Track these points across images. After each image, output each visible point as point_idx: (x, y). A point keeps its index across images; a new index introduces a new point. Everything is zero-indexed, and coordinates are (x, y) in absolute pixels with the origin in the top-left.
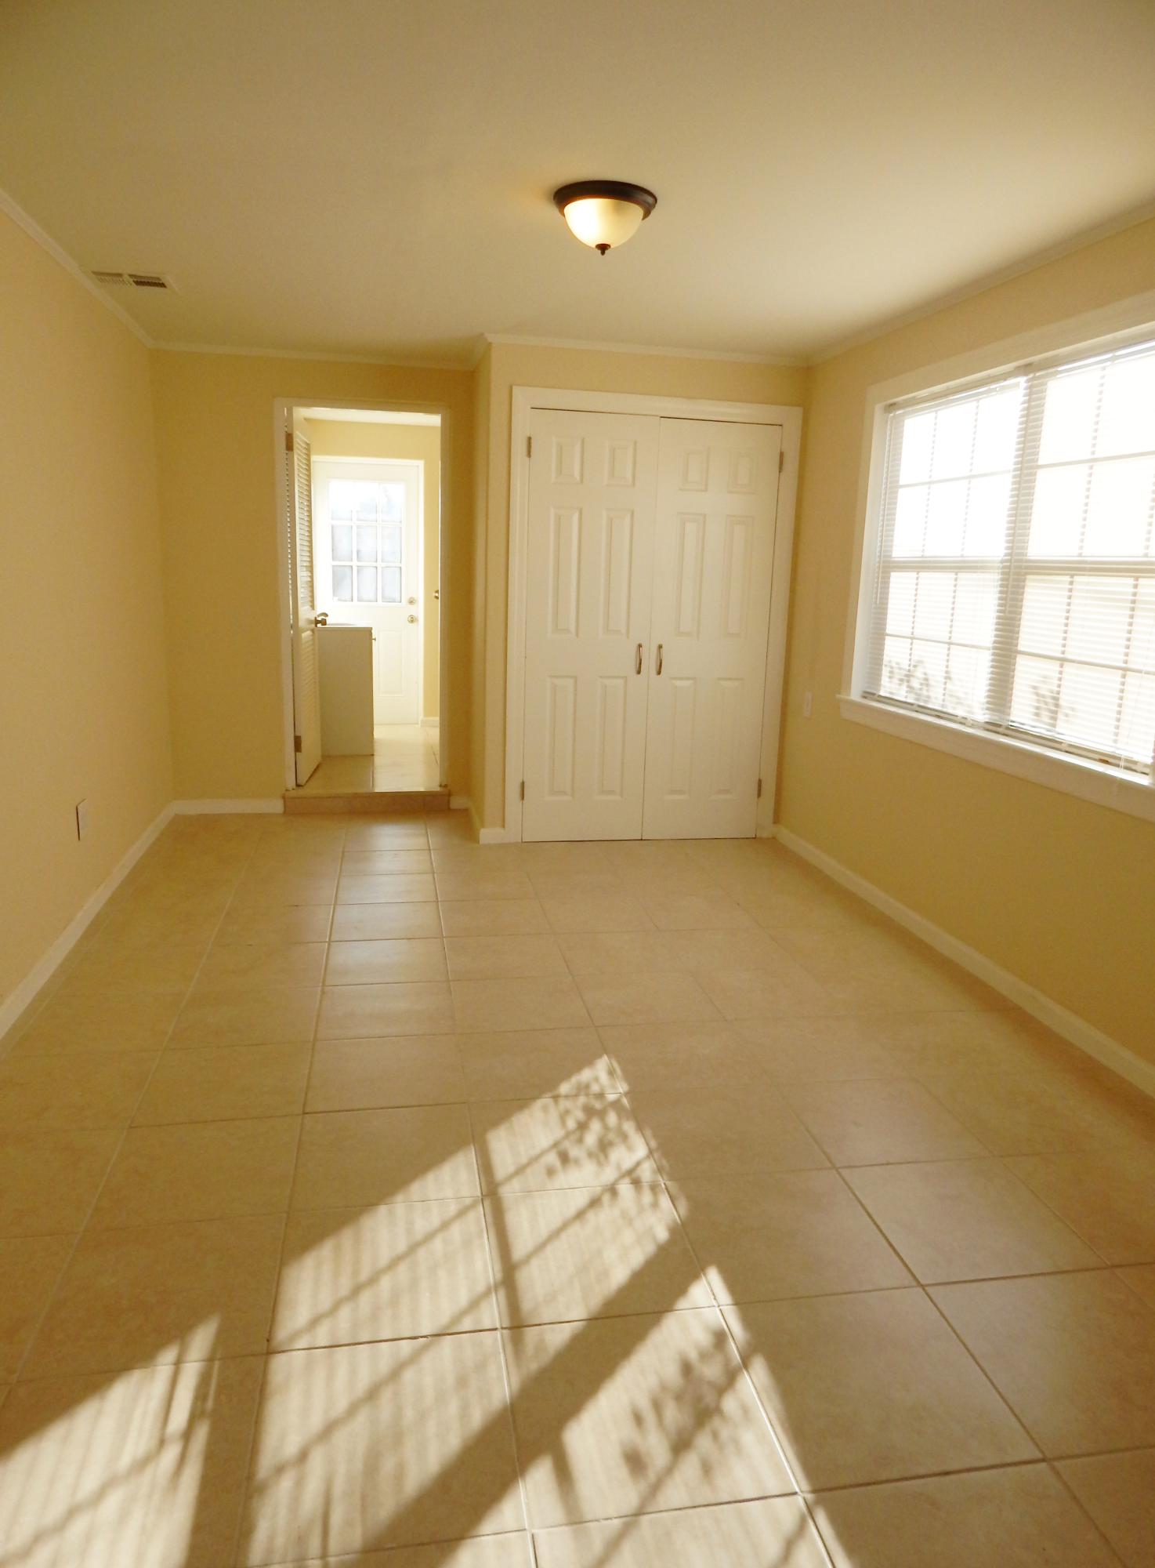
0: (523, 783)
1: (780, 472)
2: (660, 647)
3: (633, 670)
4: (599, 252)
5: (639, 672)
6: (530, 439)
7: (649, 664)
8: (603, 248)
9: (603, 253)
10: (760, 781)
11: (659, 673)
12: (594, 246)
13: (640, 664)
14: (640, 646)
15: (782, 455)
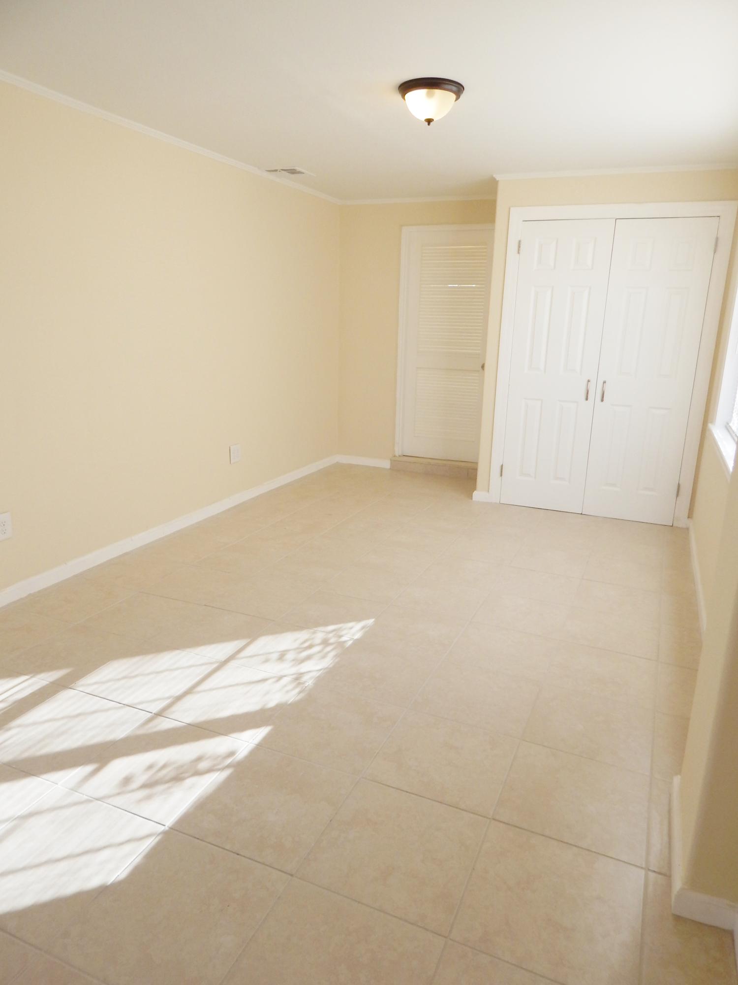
0: (502, 466)
1: (715, 252)
2: (604, 382)
3: (584, 397)
4: (427, 123)
5: (587, 399)
6: (520, 242)
7: (595, 394)
8: (429, 121)
9: (429, 124)
10: (679, 485)
11: (602, 400)
12: (424, 120)
13: (588, 393)
14: (589, 381)
15: (717, 239)
